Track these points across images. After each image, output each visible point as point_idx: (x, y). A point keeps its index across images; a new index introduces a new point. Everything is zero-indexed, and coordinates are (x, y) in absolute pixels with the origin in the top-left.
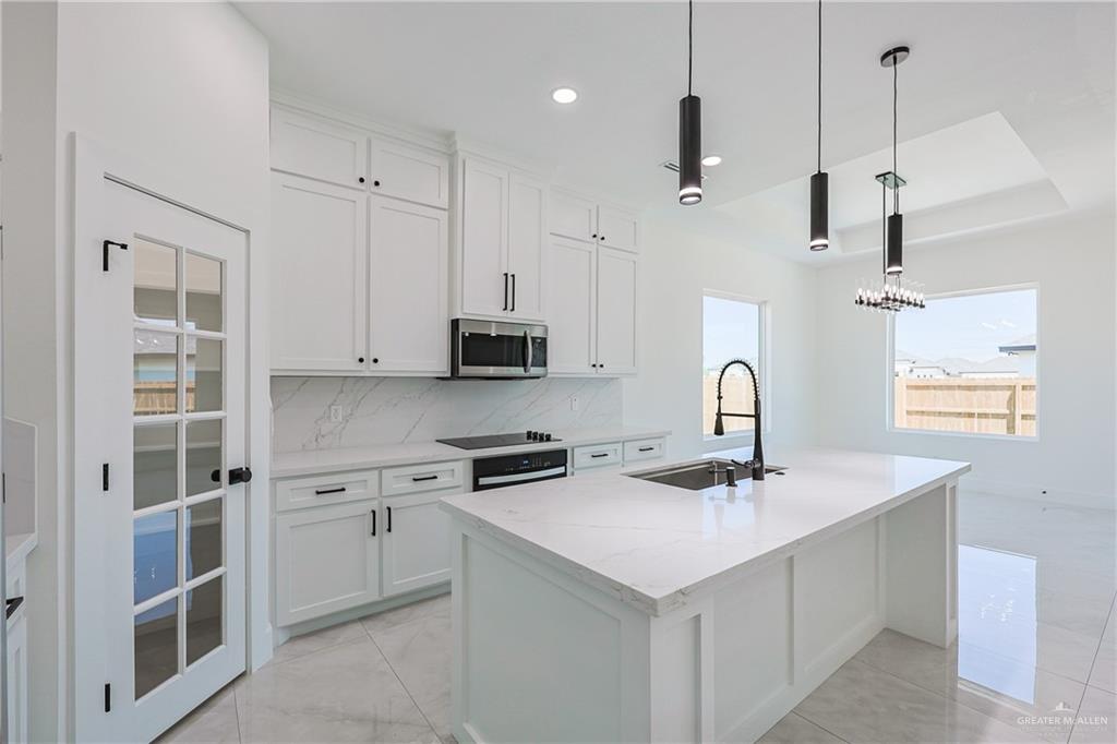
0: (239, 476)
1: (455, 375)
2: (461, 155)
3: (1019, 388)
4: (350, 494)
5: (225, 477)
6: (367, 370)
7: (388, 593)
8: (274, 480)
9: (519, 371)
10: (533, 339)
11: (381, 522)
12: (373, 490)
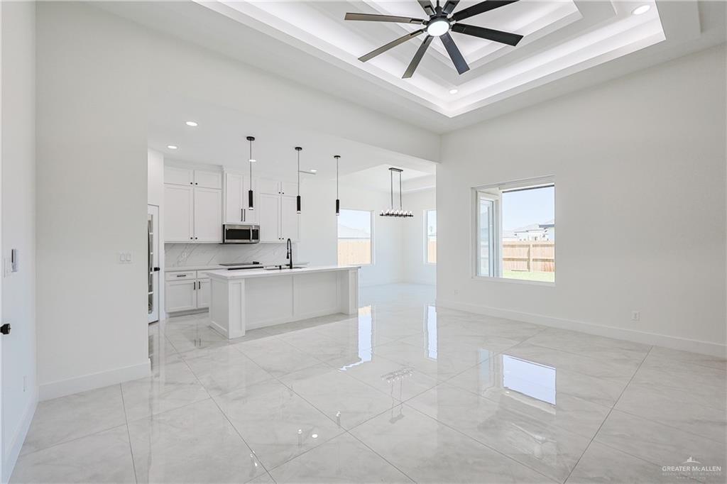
0: (157, 269)
1: (224, 243)
2: (225, 172)
3: (531, 246)
4: (187, 277)
5: (153, 269)
6: (193, 241)
7: (199, 307)
8: (165, 272)
9: (248, 241)
10: (253, 231)
11: (197, 286)
12: (194, 276)
